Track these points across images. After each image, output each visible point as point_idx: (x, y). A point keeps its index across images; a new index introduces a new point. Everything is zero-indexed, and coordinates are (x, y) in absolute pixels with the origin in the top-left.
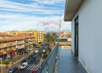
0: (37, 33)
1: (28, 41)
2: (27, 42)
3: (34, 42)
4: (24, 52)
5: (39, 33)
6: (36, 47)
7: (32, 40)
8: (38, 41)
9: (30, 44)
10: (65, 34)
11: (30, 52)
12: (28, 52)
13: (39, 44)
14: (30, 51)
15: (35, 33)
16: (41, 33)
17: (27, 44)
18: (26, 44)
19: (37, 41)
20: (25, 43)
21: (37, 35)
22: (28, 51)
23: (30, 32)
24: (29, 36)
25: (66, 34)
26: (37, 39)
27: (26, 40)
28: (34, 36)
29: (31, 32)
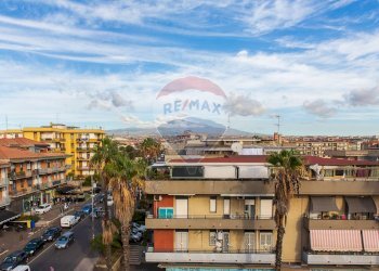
0: (76, 137)
1: (28, 174)
2: (22, 180)
3: (62, 176)
4: (7, 224)
5: (83, 137)
6: (68, 200)
7: (50, 170)
8: (81, 171)
9: (38, 187)
10: (193, 142)
11: (38, 224)
12: (29, 222)
13: (84, 185)
14: (35, 219)
15: (68, 137)
16: (92, 136)
17: (26, 186)
18: (19, 187)
19: (77, 173)
20: (14, 181)
21: (76, 146)
22: (27, 218)
23: (45, 136)
24: (32, 154)
25: (198, 142)
26: (77, 164)
27: (18, 170)
28: (64, 149)
29: (51, 132)
